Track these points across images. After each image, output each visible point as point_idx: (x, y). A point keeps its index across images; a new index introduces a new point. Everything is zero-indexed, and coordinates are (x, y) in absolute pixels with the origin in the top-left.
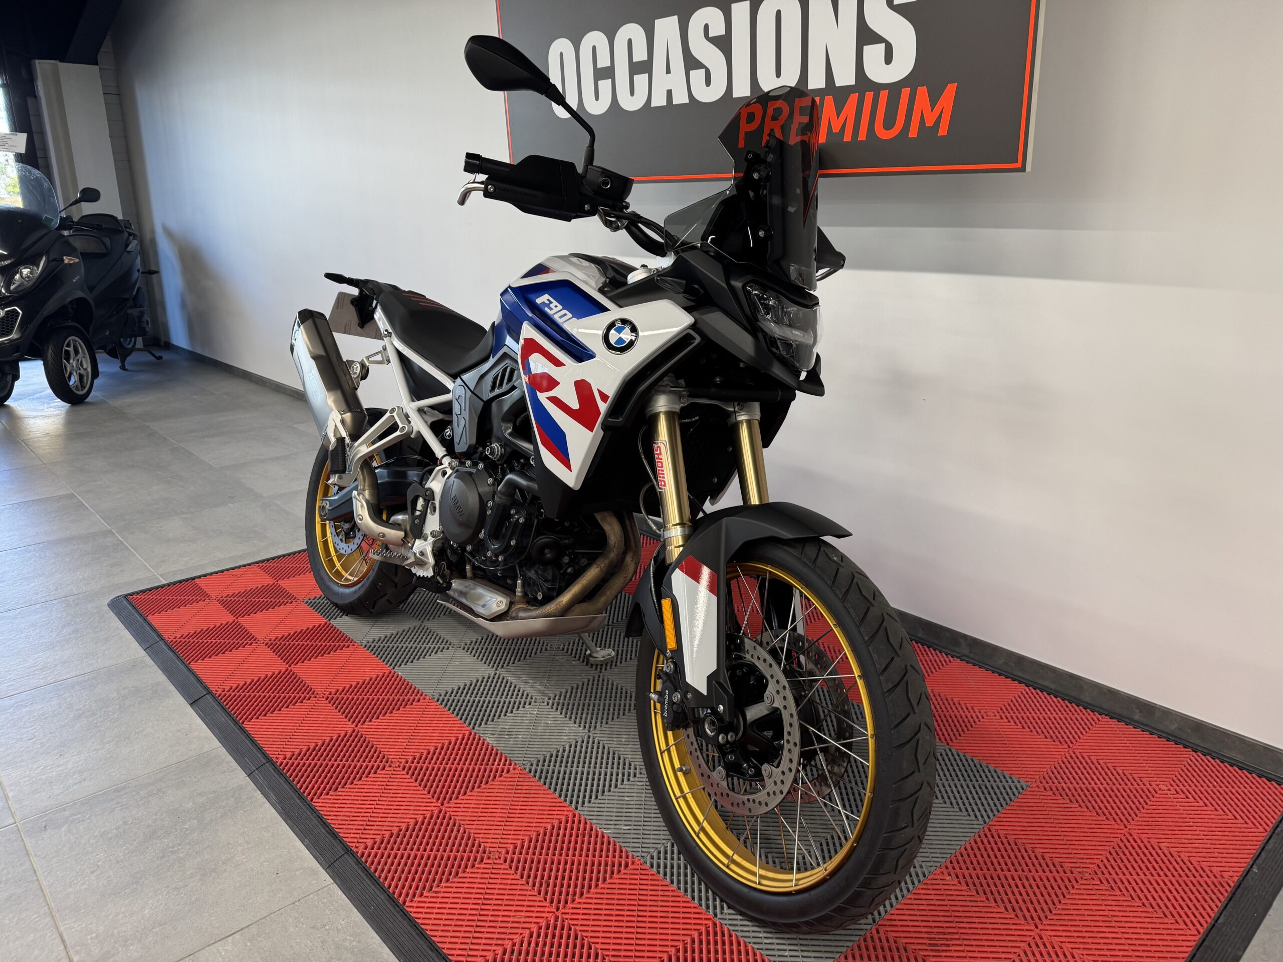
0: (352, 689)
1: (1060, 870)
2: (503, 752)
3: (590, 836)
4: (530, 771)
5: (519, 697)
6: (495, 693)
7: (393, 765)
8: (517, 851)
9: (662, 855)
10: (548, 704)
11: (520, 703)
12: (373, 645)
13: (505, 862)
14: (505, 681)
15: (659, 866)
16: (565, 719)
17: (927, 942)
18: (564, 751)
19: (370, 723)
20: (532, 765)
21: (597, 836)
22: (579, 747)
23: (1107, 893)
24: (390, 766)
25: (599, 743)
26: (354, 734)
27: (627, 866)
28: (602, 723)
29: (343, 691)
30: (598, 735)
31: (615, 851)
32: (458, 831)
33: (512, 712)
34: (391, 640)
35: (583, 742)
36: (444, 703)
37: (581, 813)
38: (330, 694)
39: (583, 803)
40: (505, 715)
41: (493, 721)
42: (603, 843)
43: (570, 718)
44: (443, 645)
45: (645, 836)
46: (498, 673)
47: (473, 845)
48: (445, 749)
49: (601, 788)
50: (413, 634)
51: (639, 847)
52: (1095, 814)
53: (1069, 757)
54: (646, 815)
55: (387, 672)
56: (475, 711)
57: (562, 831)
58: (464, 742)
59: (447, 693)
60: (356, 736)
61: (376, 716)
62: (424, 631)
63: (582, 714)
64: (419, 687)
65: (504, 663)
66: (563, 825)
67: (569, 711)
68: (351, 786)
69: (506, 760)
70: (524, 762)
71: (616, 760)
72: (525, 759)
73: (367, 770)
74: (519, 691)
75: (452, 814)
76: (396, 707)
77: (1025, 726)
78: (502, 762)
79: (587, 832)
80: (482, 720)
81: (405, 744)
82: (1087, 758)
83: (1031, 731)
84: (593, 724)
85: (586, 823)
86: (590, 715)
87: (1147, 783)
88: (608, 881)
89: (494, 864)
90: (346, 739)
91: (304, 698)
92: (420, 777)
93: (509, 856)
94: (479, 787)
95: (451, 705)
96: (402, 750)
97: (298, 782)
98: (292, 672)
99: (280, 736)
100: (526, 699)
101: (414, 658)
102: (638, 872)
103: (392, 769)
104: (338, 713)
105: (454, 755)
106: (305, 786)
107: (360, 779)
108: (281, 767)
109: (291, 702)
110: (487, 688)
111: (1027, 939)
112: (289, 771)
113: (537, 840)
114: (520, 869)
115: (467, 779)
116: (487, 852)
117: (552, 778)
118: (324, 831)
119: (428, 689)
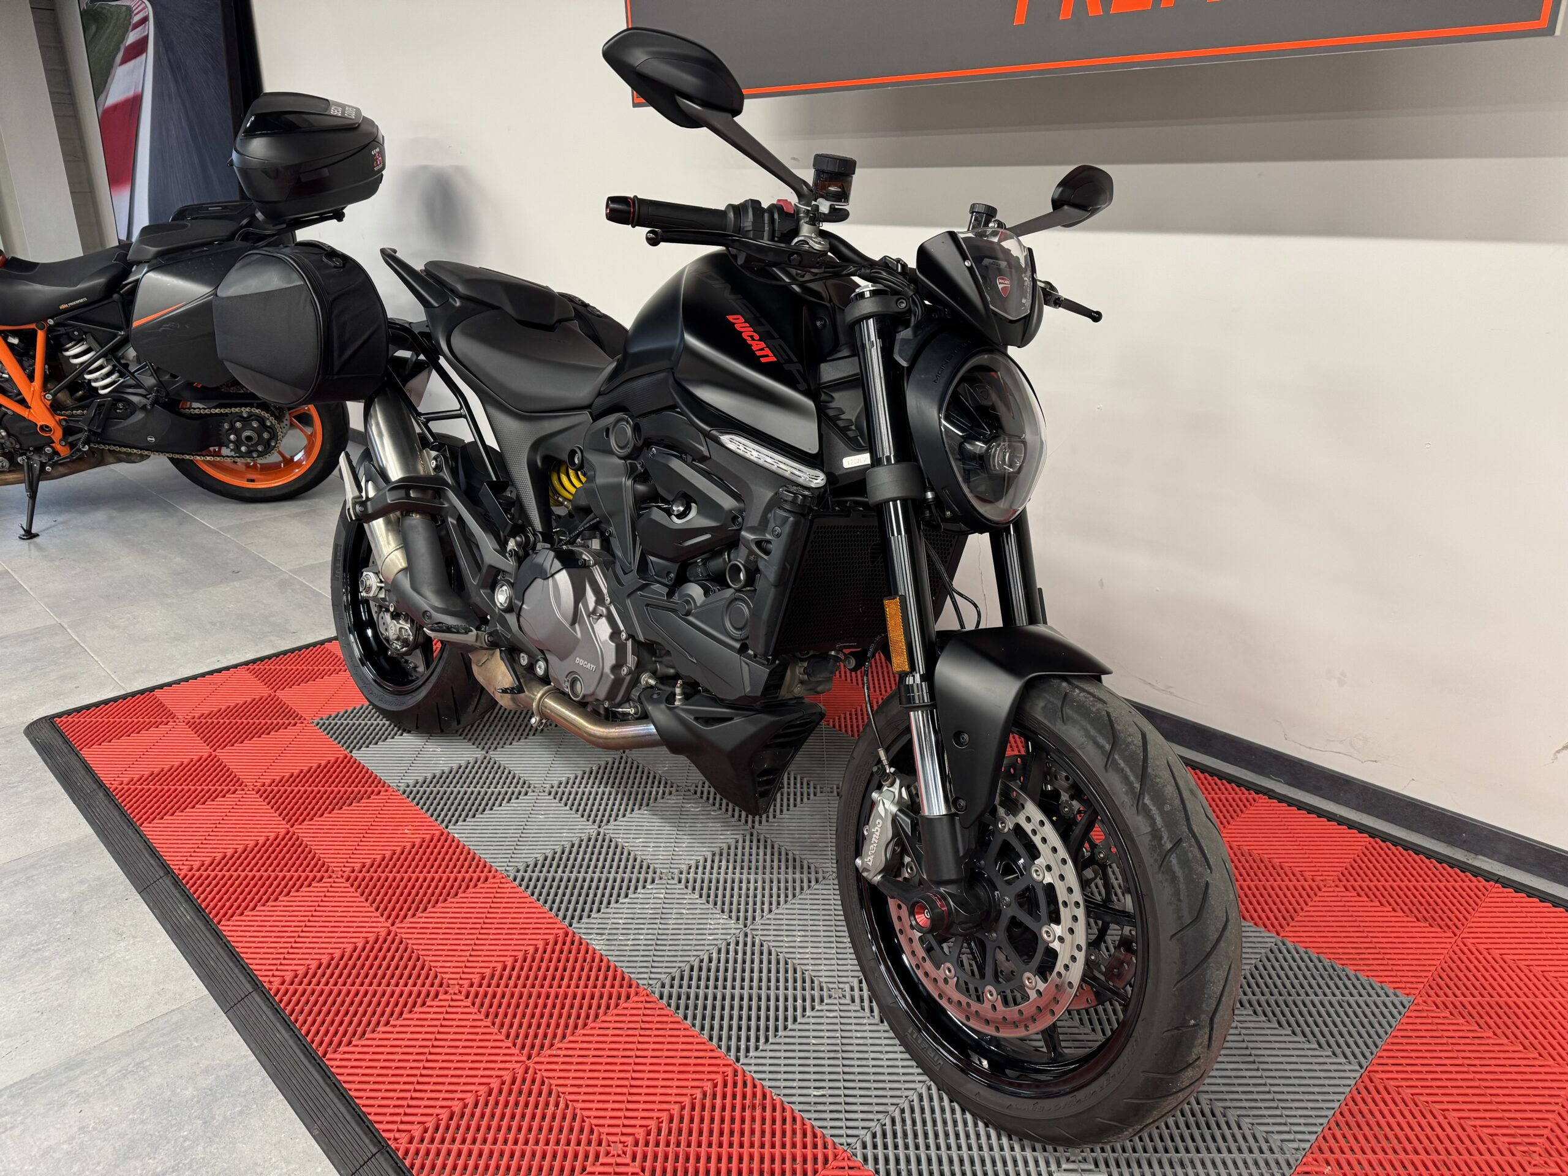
0: (384, 863)
1: (1494, 1148)
2: (618, 964)
3: (764, 1108)
4: (661, 997)
5: (636, 871)
6: (600, 864)
7: (451, 991)
8: (652, 1138)
9: (879, 1140)
10: (680, 882)
11: (638, 881)
12: (415, 790)
13: (634, 1159)
14: (613, 845)
15: (876, 1161)
16: (707, 906)
18: (710, 961)
19: (413, 920)
20: (663, 986)
21: (774, 1109)
22: (732, 953)
24: (446, 993)
25: (762, 945)
26: (390, 938)
27: (826, 1160)
28: (763, 911)
29: (372, 866)
30: (760, 932)
31: (805, 1135)
32: (557, 1105)
33: (627, 896)
34: (442, 781)
35: (737, 944)
36: (524, 884)
37: (745, 1068)
38: (353, 871)
39: (748, 1050)
40: (617, 902)
41: (599, 911)
42: (784, 1120)
43: (716, 904)
44: (519, 787)
45: (848, 1108)
46: (602, 830)
47: (582, 1130)
48: (528, 960)
49: (771, 1023)
50: (474, 771)
51: (841, 1128)
52: (1521, 1048)
53: (1459, 952)
54: (846, 1069)
55: (438, 833)
56: (572, 895)
57: (718, 1102)
58: (558, 948)
59: (528, 866)
60: (393, 942)
61: (422, 906)
62: (489, 766)
63: (732, 896)
64: (487, 858)
65: (610, 816)
66: (719, 1090)
67: (712, 892)
68: (388, 1029)
69: (623, 979)
70: (651, 982)
71: (790, 975)
72: (653, 976)
73: (411, 1001)
74: (635, 860)
75: (546, 1074)
76: (453, 891)
77: (1383, 901)
78: (617, 983)
79: (757, 1102)
80: (583, 910)
81: (468, 953)
82: (1485, 952)
83: (1394, 910)
84: (750, 914)
85: (755, 1086)
86: (743, 900)
89: (617, 1165)
90: (377, 946)
91: (314, 879)
92: (493, 1011)
93: (640, 1150)
94: (585, 1025)
95: (535, 887)
96: (463, 965)
97: (304, 1023)
98: (295, 837)
99: (275, 945)
100: (647, 873)
101: (477, 810)
102: (846, 1172)
103: (449, 997)
104: (365, 904)
105: (543, 970)
106: (314, 1029)
107: (400, 1015)
108: (277, 998)
109: (294, 886)
110: (587, 856)
112: (288, 1004)
113: (682, 1118)
114: (659, 1171)
115: (566, 1012)
116: (604, 1143)
117: (696, 1007)
118: (344, 1112)
119: (499, 861)
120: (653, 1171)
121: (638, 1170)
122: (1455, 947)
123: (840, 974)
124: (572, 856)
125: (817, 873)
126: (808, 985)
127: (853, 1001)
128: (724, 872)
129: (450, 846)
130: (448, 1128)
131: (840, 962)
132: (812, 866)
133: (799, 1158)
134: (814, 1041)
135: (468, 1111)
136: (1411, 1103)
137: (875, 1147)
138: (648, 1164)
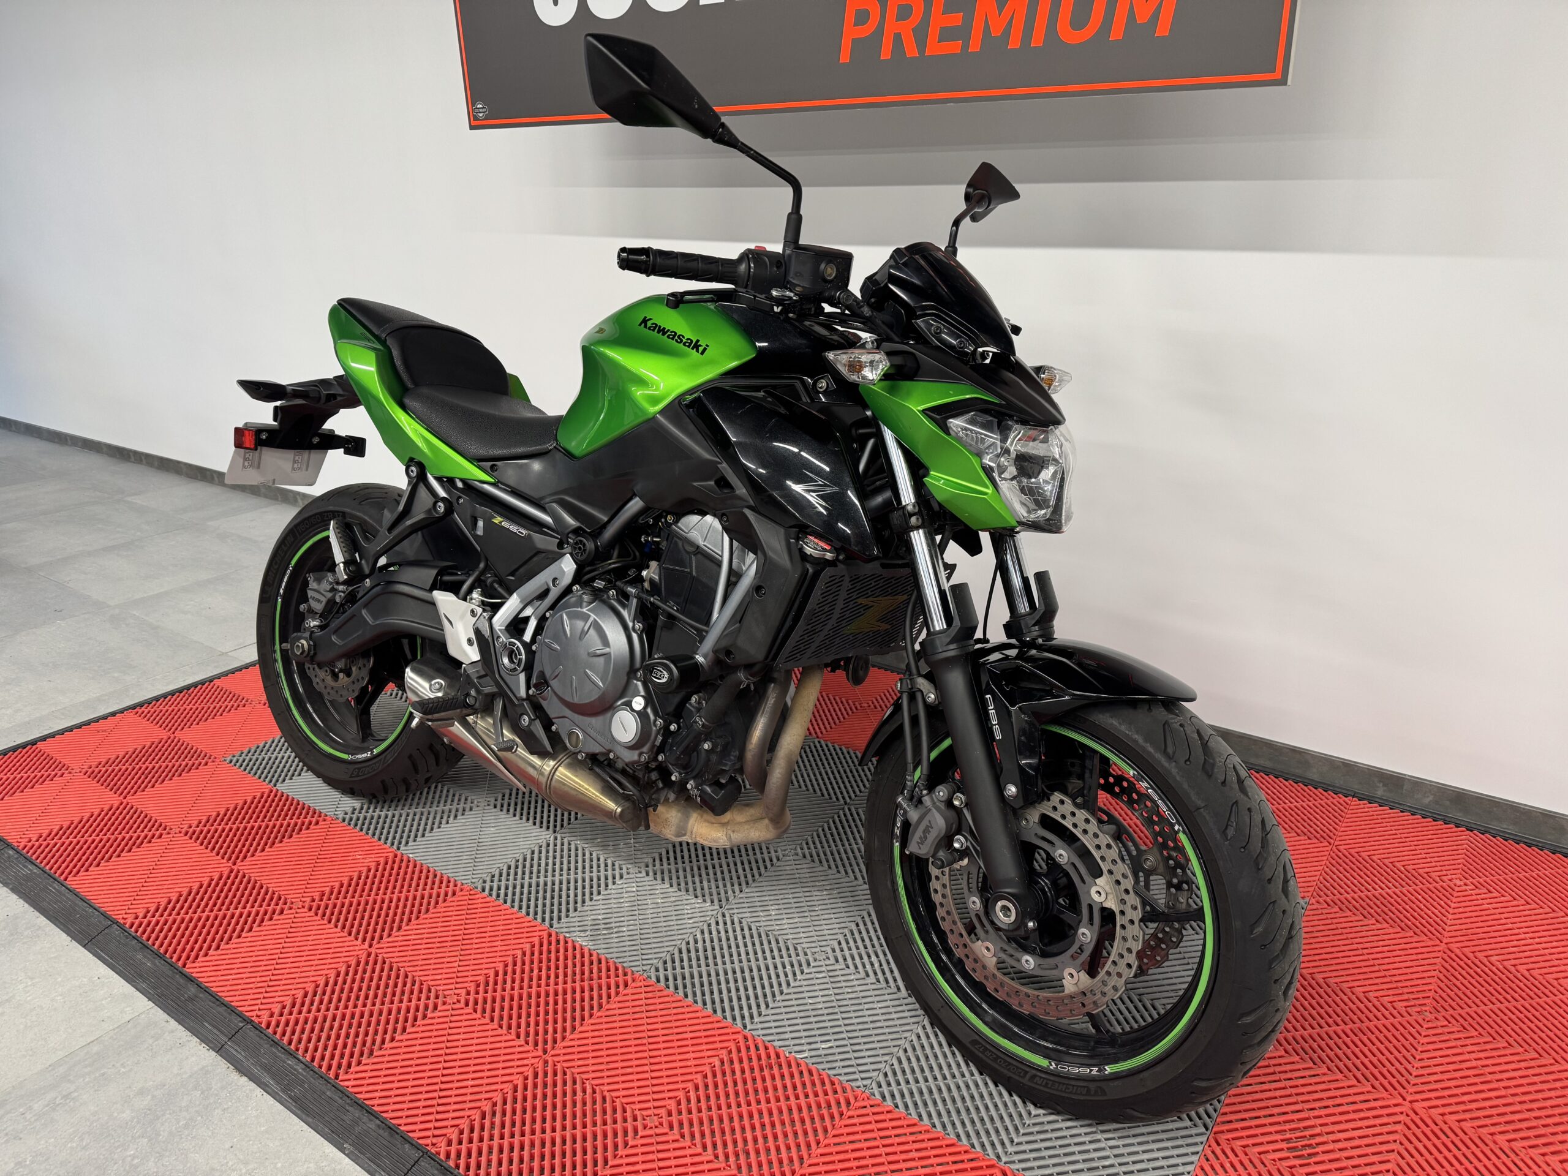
0: (344, 889)
1: (1395, 1012)
2: (608, 956)
3: (780, 1066)
4: (658, 981)
5: (602, 869)
6: (565, 867)
7: (448, 1000)
8: (683, 1106)
9: (891, 1079)
10: (648, 874)
11: (606, 878)
12: (355, 816)
13: (671, 1127)
14: (573, 847)
15: (893, 1096)
16: (679, 893)
17: (1284, 1145)
18: (696, 942)
19: (390, 939)
20: (657, 970)
21: (790, 1066)
22: (714, 933)
23: (1461, 1035)
24: (444, 1003)
25: (741, 923)
26: (371, 959)
27: (848, 1103)
28: (734, 891)
29: (332, 894)
30: (735, 911)
31: (823, 1083)
32: (584, 1091)
33: (599, 893)
35: (717, 923)
36: (494, 893)
37: (754, 1033)
38: (313, 901)
39: (752, 1017)
40: (591, 900)
41: (576, 910)
42: (801, 1073)
43: (687, 890)
44: (464, 803)
45: (856, 1055)
46: (559, 836)
47: (614, 1110)
48: (519, 964)
49: (768, 990)
51: (855, 1073)
52: (1399, 930)
53: (1336, 858)
54: (846, 1022)
55: (391, 855)
56: (545, 898)
57: (737, 1066)
58: (545, 948)
59: (493, 876)
60: (375, 963)
61: (396, 925)
63: (701, 882)
64: (448, 872)
65: (562, 820)
66: (734, 1055)
67: (681, 880)
68: (394, 1044)
69: (617, 969)
70: (644, 968)
71: (774, 945)
72: (645, 962)
73: (411, 1015)
74: (598, 859)
75: (565, 1065)
76: (423, 908)
78: (612, 972)
79: (773, 1061)
80: (560, 911)
81: (456, 964)
82: (1356, 856)
84: (723, 896)
85: (766, 1048)
86: (713, 883)
87: (1438, 879)
88: (831, 1132)
89: (657, 1135)
90: (360, 969)
91: (274, 912)
92: (496, 1014)
93: (675, 1119)
94: (591, 1016)
95: (506, 895)
96: (454, 975)
97: (306, 1051)
98: (240, 874)
99: (253, 980)
100: (614, 870)
101: (425, 830)
102: (869, 1110)
103: (449, 1007)
104: (335, 930)
105: (536, 972)
106: (318, 1054)
107: (404, 1030)
108: (270, 1030)
109: (254, 922)
110: (550, 861)
111: (1401, 1118)
112: (284, 1034)
113: (706, 1086)
114: (697, 1135)
115: (569, 1006)
116: (639, 1118)
117: (693, 985)
118: (372, 1126)
119: (463, 874)
120: (693, 1136)
121: (678, 1137)
122: (1332, 854)
123: (820, 938)
124: (535, 862)
125: (776, 852)
126: (792, 952)
129: (408, 867)
130: (482, 1128)
131: (817, 928)
132: (769, 846)
133: (823, 1105)
134: (810, 1001)
135: (498, 1108)
136: (1324, 985)
137: (889, 1085)
138: (686, 1130)
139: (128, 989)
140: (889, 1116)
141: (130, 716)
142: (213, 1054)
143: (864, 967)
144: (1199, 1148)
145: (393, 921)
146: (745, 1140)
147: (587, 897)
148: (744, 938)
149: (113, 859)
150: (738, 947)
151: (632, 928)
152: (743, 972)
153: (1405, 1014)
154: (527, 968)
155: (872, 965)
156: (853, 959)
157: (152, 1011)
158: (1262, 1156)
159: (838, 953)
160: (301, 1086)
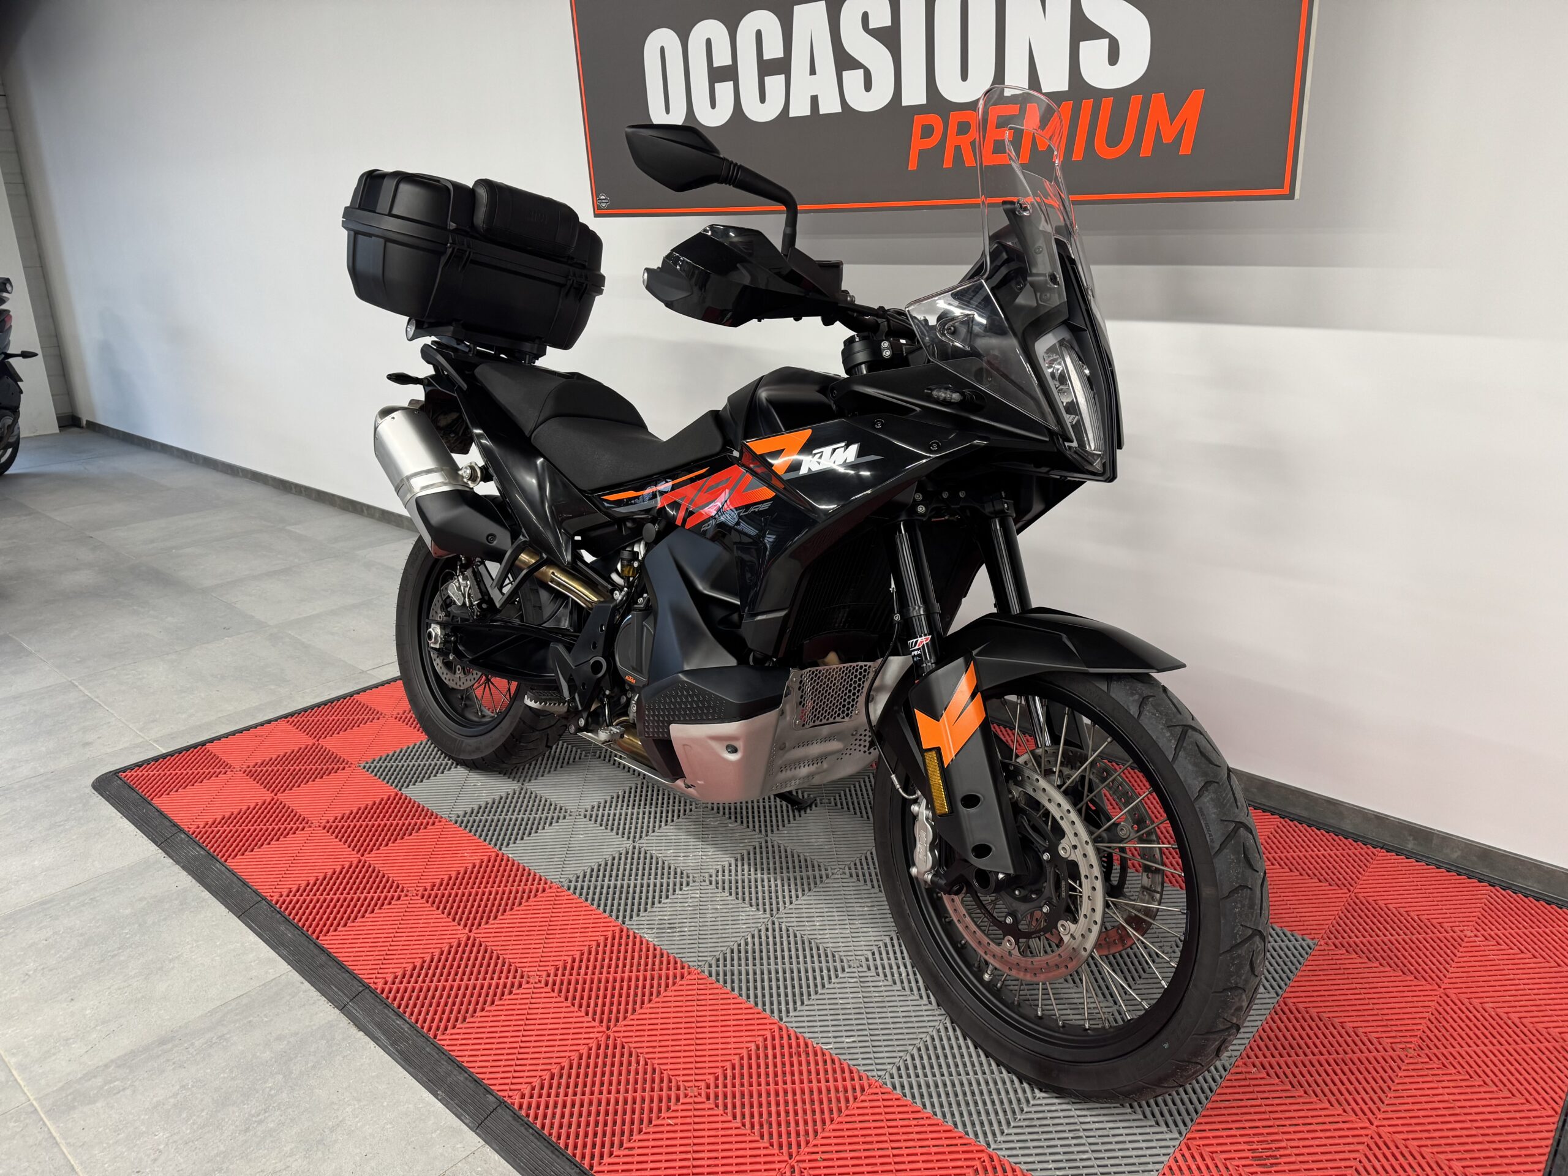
0: (451, 882)
1: (1380, 1047)
2: (669, 951)
3: (807, 1054)
4: (710, 975)
5: (672, 876)
6: (640, 873)
7: (531, 980)
8: (720, 1082)
9: (903, 1071)
10: (711, 883)
11: (675, 885)
12: (465, 819)
13: (708, 1098)
14: (648, 856)
15: (903, 1087)
16: (737, 902)
17: (1250, 1154)
18: (747, 944)
19: (487, 926)
20: (710, 966)
21: (816, 1054)
22: (764, 938)
23: (1440, 1072)
24: (528, 983)
25: (788, 930)
26: (470, 942)
27: (863, 1090)
28: (785, 903)
29: (441, 885)
30: (785, 920)
31: (843, 1071)
32: (638, 1063)
33: (667, 897)
34: (487, 810)
35: (767, 930)
36: (578, 892)
37: (788, 1024)
38: (426, 890)
39: (788, 1011)
40: (660, 902)
41: (646, 910)
42: (825, 1062)
43: (744, 900)
44: (558, 814)
45: (875, 1049)
46: (637, 846)
47: (662, 1081)
48: (593, 953)
49: (804, 990)
50: (514, 801)
51: (872, 1064)
52: (1401, 973)
53: (1353, 904)
54: (870, 1021)
55: (494, 854)
56: (620, 899)
57: (770, 1052)
58: (616, 941)
59: (578, 877)
60: (473, 945)
61: (492, 915)
62: (527, 796)
63: (757, 893)
64: (540, 872)
65: (642, 832)
66: (769, 1042)
67: (740, 890)
68: (484, 1013)
69: (676, 963)
70: (700, 963)
71: (815, 951)
72: (700, 959)
73: (499, 991)
74: (670, 868)
75: (624, 1040)
76: (517, 902)
77: (1293, 868)
78: (672, 966)
79: (801, 1050)
80: (632, 911)
81: (540, 950)
82: (1373, 903)
83: (1301, 874)
84: (774, 906)
85: (797, 1038)
86: (767, 895)
87: (1449, 929)
88: (845, 1112)
89: (695, 1103)
90: (460, 949)
91: (392, 898)
92: (570, 994)
93: (712, 1091)
94: (650, 1001)
95: (588, 894)
96: (538, 959)
97: (412, 1014)
98: (367, 865)
99: (372, 953)
100: (682, 878)
101: (524, 834)
102: (880, 1097)
103: (532, 986)
104: (442, 916)
105: (607, 960)
106: (421, 1018)
107: (493, 1003)
108: (384, 995)
109: (376, 905)
110: (628, 867)
111: (1365, 1139)
112: (395, 999)
113: (742, 1066)
114: (729, 1106)
115: (632, 991)
116: (682, 1088)
117: (740, 981)
118: (462, 1079)
119: (552, 875)
120: (725, 1106)
121: (713, 1106)
122: (1349, 899)
123: (856, 948)
124: (615, 867)
125: (826, 870)
126: (830, 958)
127: (869, 969)
128: (748, 874)
129: (507, 865)
130: (551, 1087)
131: (854, 939)
132: (822, 865)
133: (841, 1089)
134: (841, 1002)
135: (565, 1072)
136: (1317, 1019)
137: (901, 1077)
138: (720, 1101)
139: (272, 954)
140: (897, 1103)
141: (283, 724)
142: (338, 1011)
143: (893, 975)
144: (1170, 1151)
145: (491, 911)
146: (770, 1113)
147: (656, 900)
148: (789, 943)
149: (264, 846)
150: (783, 951)
151: (692, 928)
152: (785, 972)
153: (1389, 1049)
154: (600, 957)
155: (900, 975)
156: (884, 968)
157: (290, 974)
158: (1228, 1162)
159: (871, 963)
160: (406, 1041)
